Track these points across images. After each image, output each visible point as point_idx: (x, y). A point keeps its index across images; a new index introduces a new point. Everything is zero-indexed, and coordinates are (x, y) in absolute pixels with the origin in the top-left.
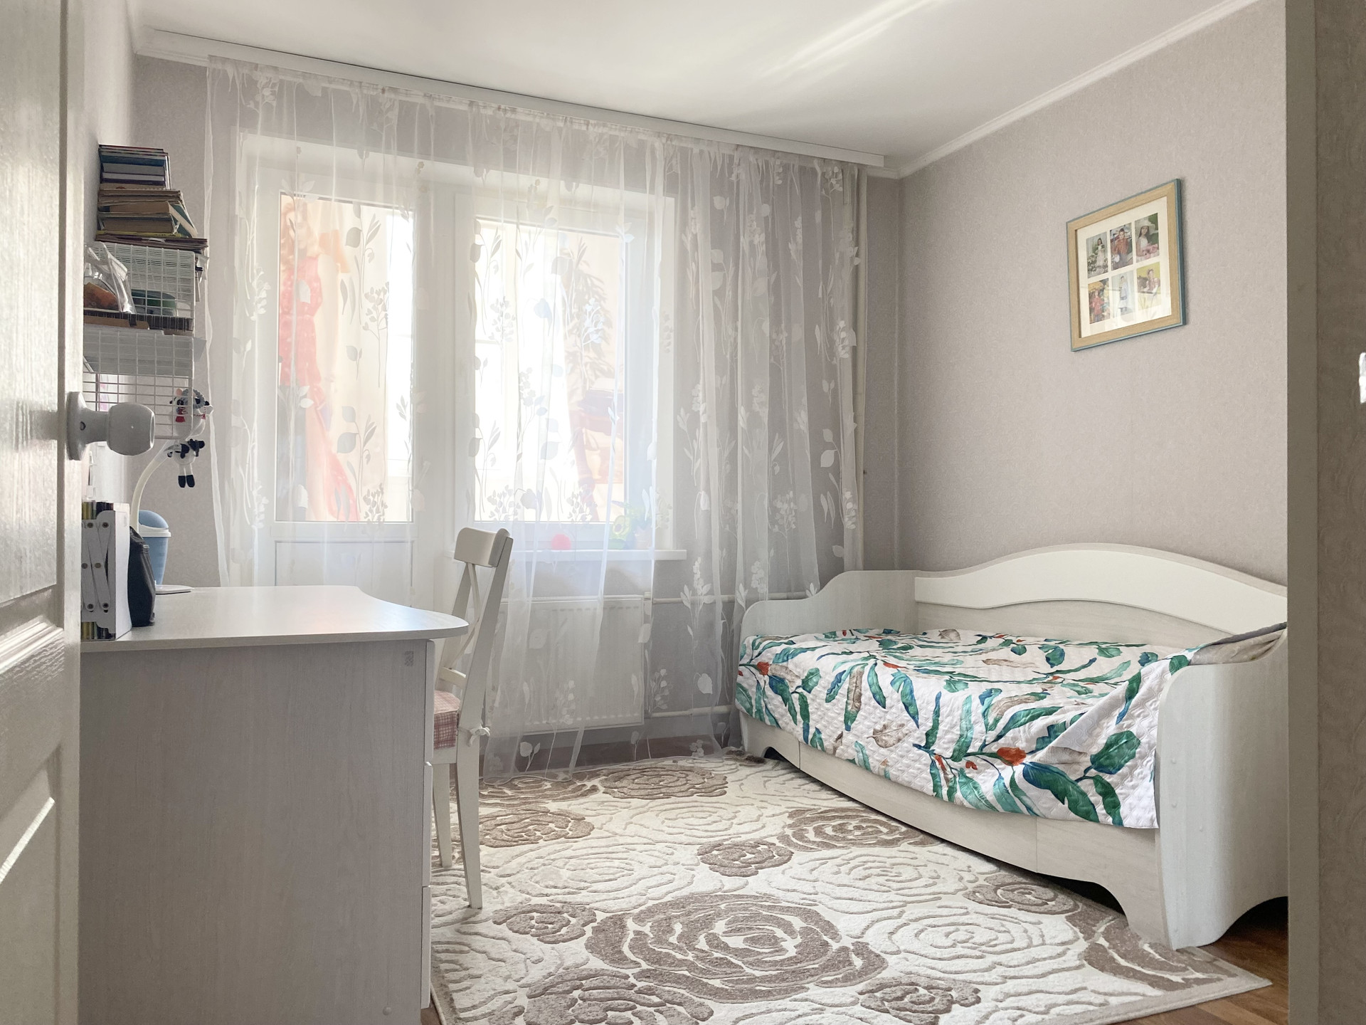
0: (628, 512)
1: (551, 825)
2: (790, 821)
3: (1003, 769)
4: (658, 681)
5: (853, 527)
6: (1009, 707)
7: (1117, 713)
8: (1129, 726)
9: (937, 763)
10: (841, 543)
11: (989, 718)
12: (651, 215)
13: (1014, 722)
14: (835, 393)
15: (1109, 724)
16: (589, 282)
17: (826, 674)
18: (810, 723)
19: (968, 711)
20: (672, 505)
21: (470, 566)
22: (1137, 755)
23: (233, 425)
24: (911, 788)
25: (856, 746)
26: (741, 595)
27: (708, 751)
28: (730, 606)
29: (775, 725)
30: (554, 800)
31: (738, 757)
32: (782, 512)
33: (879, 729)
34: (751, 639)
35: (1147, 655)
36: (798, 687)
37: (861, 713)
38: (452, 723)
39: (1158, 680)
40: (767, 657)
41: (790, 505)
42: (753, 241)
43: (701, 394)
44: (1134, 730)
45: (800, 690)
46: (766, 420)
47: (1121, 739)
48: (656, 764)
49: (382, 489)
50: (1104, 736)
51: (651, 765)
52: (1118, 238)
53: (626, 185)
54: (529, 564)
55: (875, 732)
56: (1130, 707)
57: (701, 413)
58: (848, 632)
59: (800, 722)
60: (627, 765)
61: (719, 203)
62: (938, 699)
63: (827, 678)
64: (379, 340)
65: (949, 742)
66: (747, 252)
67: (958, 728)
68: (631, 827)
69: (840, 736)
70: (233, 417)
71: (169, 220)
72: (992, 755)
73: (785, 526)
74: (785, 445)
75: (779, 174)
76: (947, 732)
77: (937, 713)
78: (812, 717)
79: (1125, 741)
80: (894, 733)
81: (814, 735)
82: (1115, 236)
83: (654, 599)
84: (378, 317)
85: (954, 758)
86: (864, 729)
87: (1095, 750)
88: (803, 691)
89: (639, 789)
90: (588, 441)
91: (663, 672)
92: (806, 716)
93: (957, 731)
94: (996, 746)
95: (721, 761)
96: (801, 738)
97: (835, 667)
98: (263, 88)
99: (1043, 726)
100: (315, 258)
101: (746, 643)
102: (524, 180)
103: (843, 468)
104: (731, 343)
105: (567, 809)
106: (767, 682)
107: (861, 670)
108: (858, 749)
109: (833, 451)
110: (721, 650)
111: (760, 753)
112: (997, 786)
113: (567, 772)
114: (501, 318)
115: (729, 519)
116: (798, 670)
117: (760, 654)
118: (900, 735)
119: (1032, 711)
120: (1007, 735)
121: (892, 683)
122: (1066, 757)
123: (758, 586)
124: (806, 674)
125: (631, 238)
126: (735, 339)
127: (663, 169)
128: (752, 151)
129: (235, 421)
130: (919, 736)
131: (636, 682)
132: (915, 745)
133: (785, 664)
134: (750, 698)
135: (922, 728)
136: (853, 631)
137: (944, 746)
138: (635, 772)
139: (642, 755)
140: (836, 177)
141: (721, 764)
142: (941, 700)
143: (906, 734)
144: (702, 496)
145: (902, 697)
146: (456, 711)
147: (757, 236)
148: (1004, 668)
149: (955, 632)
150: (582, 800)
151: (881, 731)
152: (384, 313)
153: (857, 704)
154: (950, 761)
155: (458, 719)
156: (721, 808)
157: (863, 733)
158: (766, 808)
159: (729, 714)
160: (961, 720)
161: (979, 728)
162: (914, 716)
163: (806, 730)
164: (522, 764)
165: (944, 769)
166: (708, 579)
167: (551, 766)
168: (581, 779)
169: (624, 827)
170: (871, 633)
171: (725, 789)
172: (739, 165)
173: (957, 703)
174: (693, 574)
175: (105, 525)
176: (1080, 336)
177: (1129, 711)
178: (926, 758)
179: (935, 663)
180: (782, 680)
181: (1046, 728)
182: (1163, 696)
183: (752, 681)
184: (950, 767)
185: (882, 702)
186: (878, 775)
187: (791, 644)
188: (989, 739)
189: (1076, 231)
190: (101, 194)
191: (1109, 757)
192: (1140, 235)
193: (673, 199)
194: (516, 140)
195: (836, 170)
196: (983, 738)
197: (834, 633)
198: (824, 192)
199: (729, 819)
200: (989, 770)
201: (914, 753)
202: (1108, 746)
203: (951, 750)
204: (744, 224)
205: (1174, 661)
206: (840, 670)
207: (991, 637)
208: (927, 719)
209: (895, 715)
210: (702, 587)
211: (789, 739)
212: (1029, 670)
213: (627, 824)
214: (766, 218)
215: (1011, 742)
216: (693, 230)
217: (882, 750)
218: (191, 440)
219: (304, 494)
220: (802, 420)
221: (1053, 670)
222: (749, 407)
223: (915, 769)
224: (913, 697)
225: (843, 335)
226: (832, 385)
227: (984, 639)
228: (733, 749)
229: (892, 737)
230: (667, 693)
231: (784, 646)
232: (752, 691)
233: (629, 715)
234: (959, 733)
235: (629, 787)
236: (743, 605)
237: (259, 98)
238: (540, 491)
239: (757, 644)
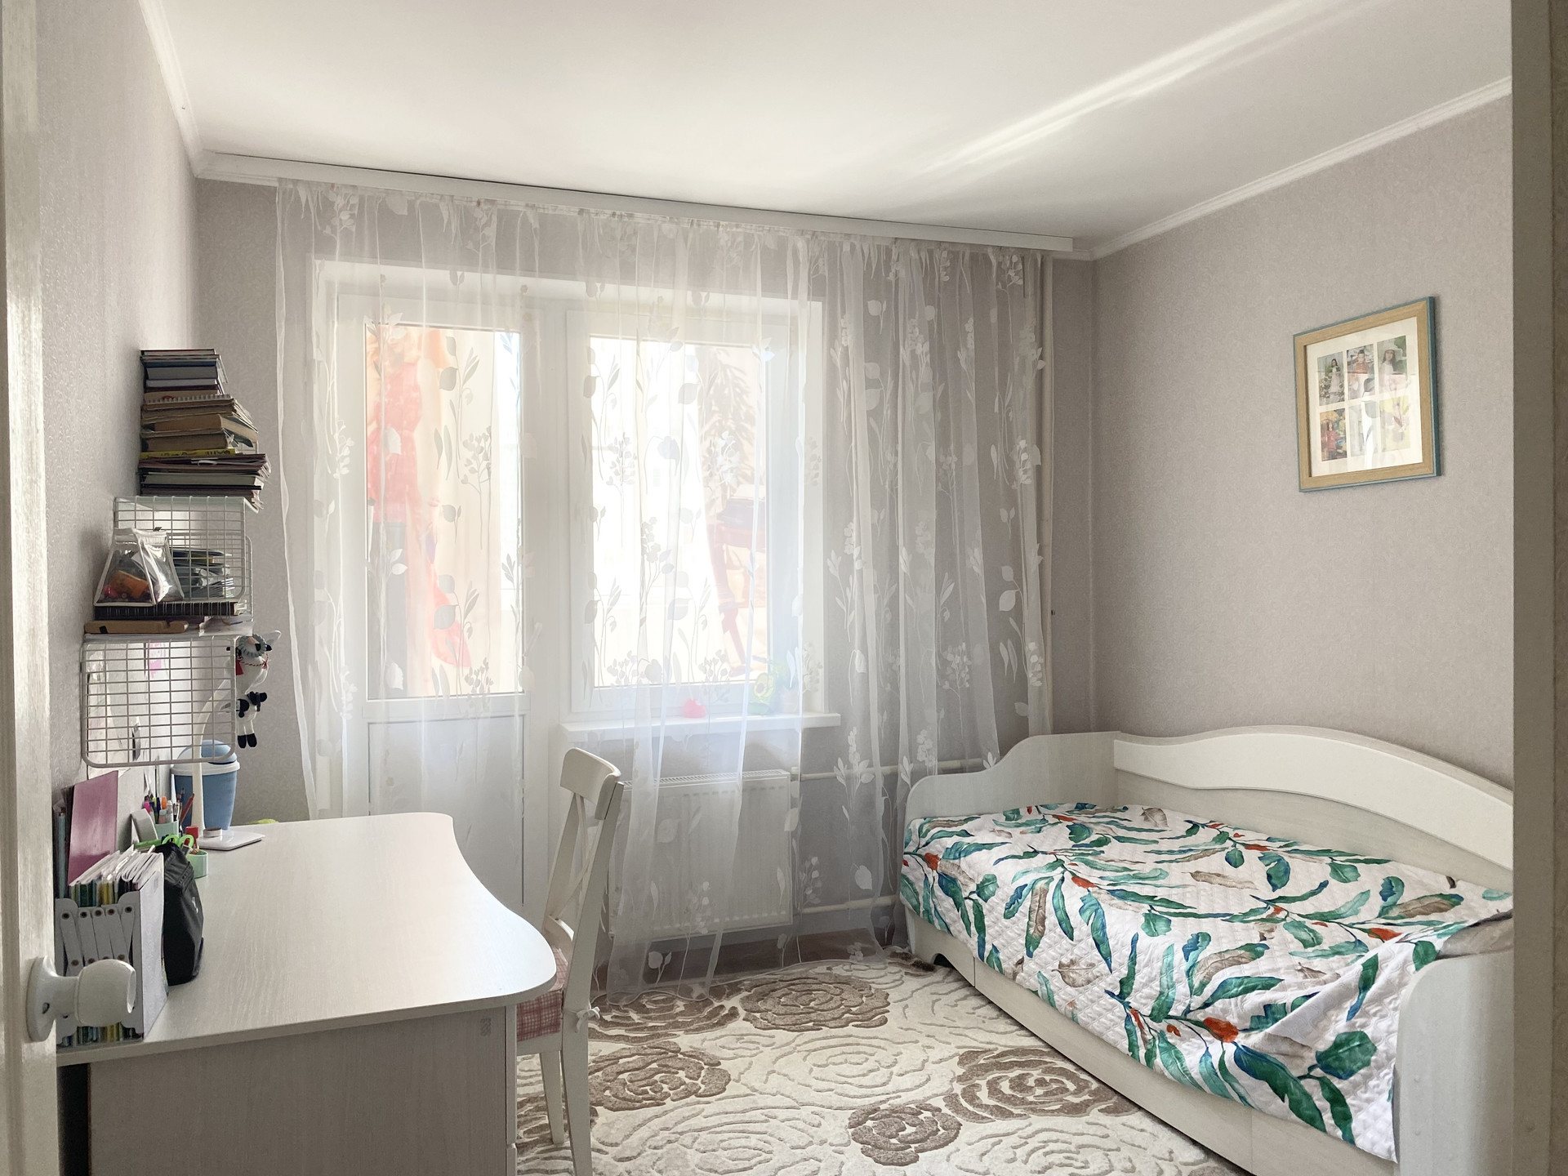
0: (772, 669)
1: (682, 1074)
2: (960, 1071)
3: (1211, 1042)
4: (809, 871)
5: (1039, 684)
6: (1218, 970)
7: (1348, 1005)
8: (1364, 1026)
9: (1133, 1019)
10: (1024, 698)
11: (1194, 979)
12: (794, 319)
13: (1223, 991)
14: (1015, 523)
15: (1339, 1018)
16: (729, 373)
17: (1005, 884)
18: (986, 938)
19: (1169, 966)
20: (822, 664)
21: (578, 800)
22: (1372, 1064)
23: (316, 599)
24: (1102, 1040)
25: (1038, 977)
26: (905, 768)
27: (867, 953)
28: (892, 780)
29: (946, 930)
30: (687, 1032)
31: (904, 962)
32: (954, 666)
33: (1066, 963)
34: (917, 823)
35: (1390, 882)
36: (971, 893)
37: (1044, 939)
38: (556, 1005)
39: (1398, 972)
40: (938, 847)
41: (962, 659)
42: (915, 350)
43: (854, 535)
44: (1368, 1031)
45: (975, 896)
46: (933, 562)
47: (1352, 1040)
48: (806, 971)
49: (486, 664)
50: (1332, 1032)
51: (801, 973)
52: (1356, 360)
53: (763, 290)
54: (656, 740)
55: (1061, 965)
56: (1364, 1002)
57: (855, 557)
58: (1034, 808)
59: (974, 935)
60: (772, 974)
61: (874, 308)
62: (1134, 941)
63: (1005, 889)
64: (480, 494)
65: (1147, 998)
66: (908, 363)
67: (1158, 983)
68: (773, 1078)
69: (1021, 962)
70: (316, 591)
71: (222, 436)
72: (1197, 1023)
73: (958, 683)
74: (956, 588)
75: (946, 268)
76: (1145, 985)
77: (1133, 959)
78: (989, 931)
79: (1357, 1043)
80: (1082, 972)
81: (991, 952)
82: (1354, 358)
83: (804, 775)
84: (479, 467)
85: (1152, 1017)
86: (1049, 959)
87: (1323, 1046)
88: (978, 898)
89: (786, 1014)
90: (729, 559)
91: (814, 860)
92: (981, 929)
93: (1155, 989)
94: (1202, 1014)
95: (883, 966)
96: (976, 953)
97: (1015, 877)
98: (340, 211)
99: (1259, 1003)
100: (413, 364)
101: (911, 827)
102: (642, 293)
103: (1026, 612)
104: (890, 469)
105: (699, 1046)
106: (937, 879)
107: (1045, 887)
108: (1042, 981)
109: (1014, 592)
110: (881, 830)
111: (929, 959)
112: (1203, 1064)
113: (703, 984)
114: (621, 459)
115: (890, 677)
116: (972, 872)
117: (927, 844)
118: (1090, 975)
119: (1246, 981)
120: (1216, 1004)
121: (1081, 911)
122: (1285, 1047)
123: (925, 759)
124: (981, 880)
125: (770, 355)
126: (895, 465)
127: (807, 270)
128: (913, 243)
129: (319, 595)
130: (1112, 981)
131: (783, 879)
132: (1107, 992)
133: (957, 861)
134: (917, 893)
135: (1115, 974)
136: (1039, 807)
137: (1142, 999)
138: (782, 984)
139: (791, 960)
140: (1015, 268)
141: (882, 973)
142: (1138, 945)
143: (1097, 977)
144: (857, 656)
145: (1092, 931)
146: (560, 990)
147: (920, 345)
148: (1216, 888)
149: (1161, 814)
150: (718, 1032)
151: (1069, 966)
152: (485, 463)
153: (1040, 928)
154: (1148, 1020)
155: (563, 1000)
156: (879, 1047)
157: (1047, 964)
158: (933, 1048)
159: (893, 905)
160: (1161, 974)
161: (1182, 989)
162: (1107, 958)
163: (982, 944)
164: (651, 975)
165: (1140, 1024)
166: (866, 755)
167: (685, 977)
168: (719, 997)
169: (765, 1078)
170: (1059, 812)
171: (886, 1015)
172: (898, 260)
173: (1156, 952)
174: (848, 746)
175: (129, 910)
176: (1310, 476)
177: (1363, 1007)
178: (1119, 1009)
179: (1135, 877)
180: (954, 881)
181: (1262, 1007)
182: (1406, 992)
183: (919, 873)
184: (1148, 1026)
185: (1069, 932)
186: (1065, 1016)
187: (964, 836)
188: (1194, 1006)
189: (1305, 346)
190: (144, 409)
191: (1338, 1059)
192: (1385, 359)
193: (821, 303)
194: (634, 251)
195: (1015, 259)
196: (1187, 1002)
197: (1017, 812)
198: (1000, 286)
199: (888, 1067)
200: (1193, 1040)
201: (1106, 1001)
202: (1337, 1045)
203: (1150, 1007)
204: (905, 331)
205: (1419, 949)
206: (1021, 883)
207: (1204, 826)
208: (1121, 965)
209: (1084, 952)
210: (859, 763)
211: (962, 948)
212: (1247, 892)
213: (769, 1073)
214: (931, 323)
215: (1221, 1014)
216: (843, 343)
217: (1069, 989)
218: (252, 693)
219: (398, 672)
220: (976, 559)
221: (1275, 895)
222: (912, 550)
223: (1109, 1019)
224: (1105, 934)
225: (1024, 456)
226: (1013, 512)
227: (1194, 828)
228: (899, 950)
229: (1080, 975)
230: (819, 884)
231: (956, 839)
232: (920, 885)
233: (774, 914)
234: (1158, 989)
235: (774, 1010)
236: (909, 782)
237: (336, 222)
238: (668, 657)
239: (924, 830)
